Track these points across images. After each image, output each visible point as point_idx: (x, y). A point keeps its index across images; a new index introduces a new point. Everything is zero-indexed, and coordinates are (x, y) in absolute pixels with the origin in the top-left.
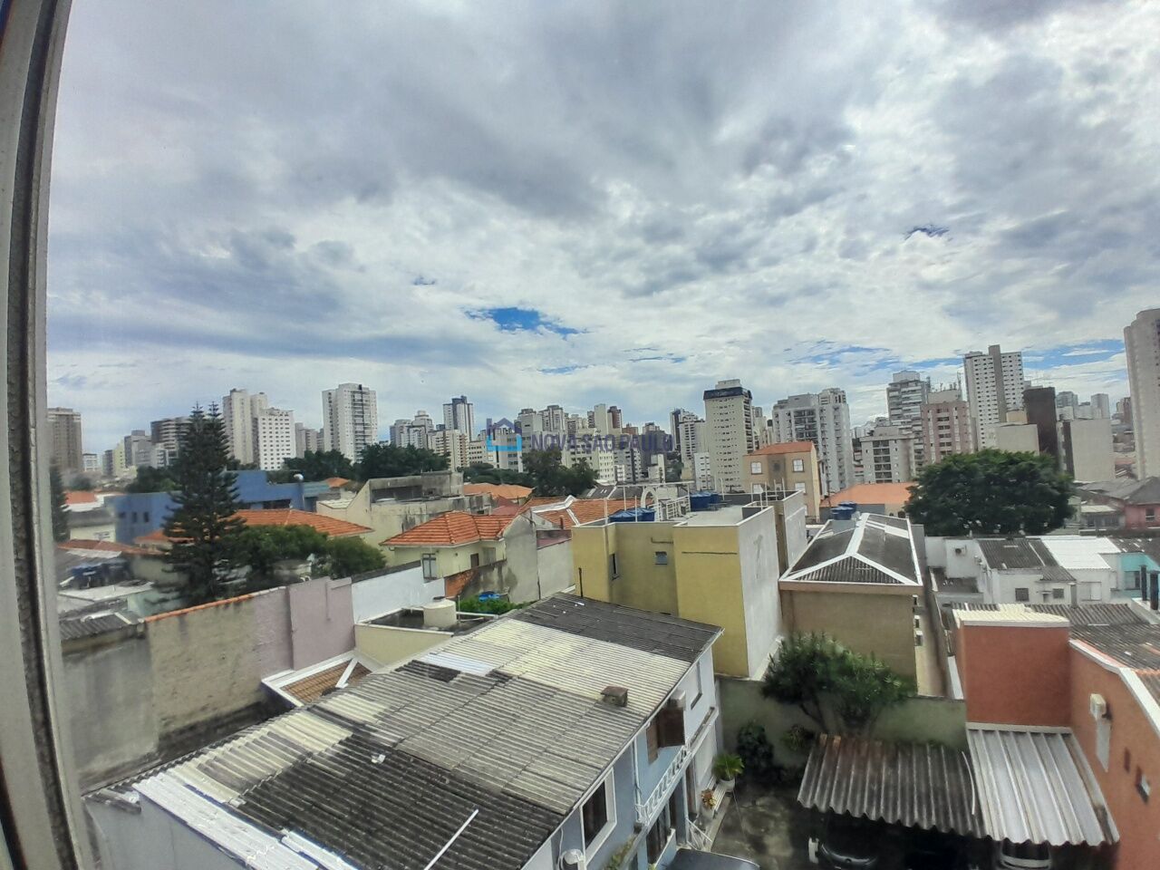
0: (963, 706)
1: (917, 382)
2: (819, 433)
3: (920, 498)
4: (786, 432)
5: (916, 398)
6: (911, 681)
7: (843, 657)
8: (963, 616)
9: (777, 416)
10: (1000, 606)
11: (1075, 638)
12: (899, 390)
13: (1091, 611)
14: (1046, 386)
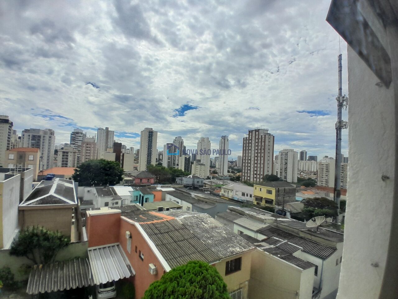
0: (87, 243)
1: (82, 133)
2: (41, 145)
3: (78, 173)
4: (26, 143)
5: (81, 138)
6: (69, 237)
7: (46, 233)
8: (90, 212)
9: (24, 135)
10: (101, 208)
11: (122, 216)
12: (75, 135)
13: (126, 207)
14: (119, 142)
